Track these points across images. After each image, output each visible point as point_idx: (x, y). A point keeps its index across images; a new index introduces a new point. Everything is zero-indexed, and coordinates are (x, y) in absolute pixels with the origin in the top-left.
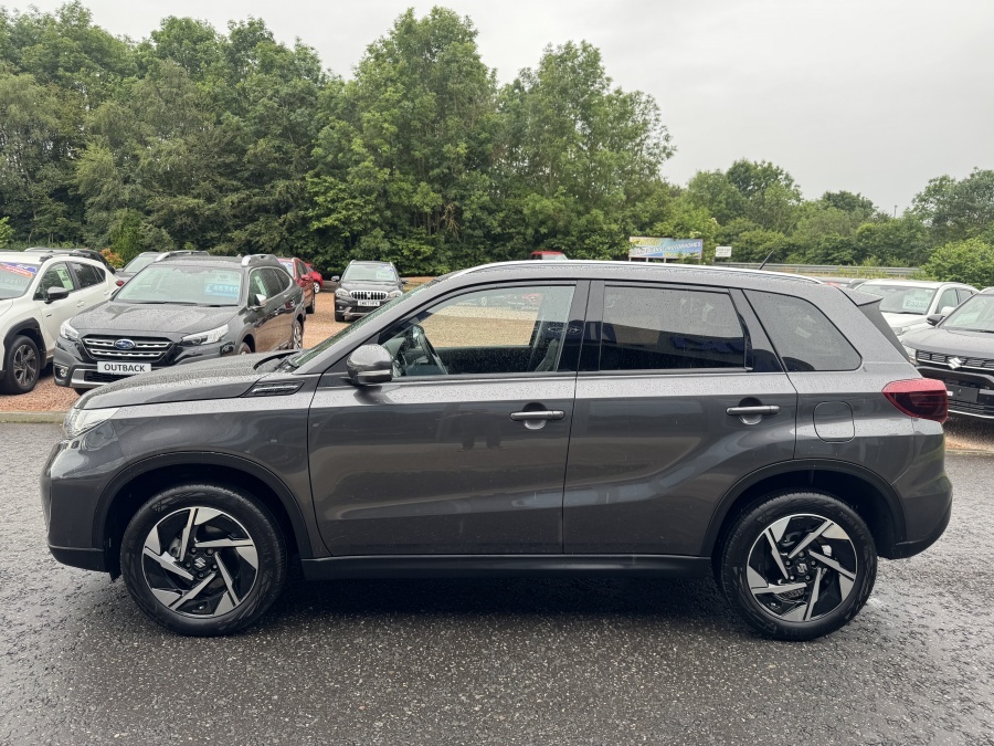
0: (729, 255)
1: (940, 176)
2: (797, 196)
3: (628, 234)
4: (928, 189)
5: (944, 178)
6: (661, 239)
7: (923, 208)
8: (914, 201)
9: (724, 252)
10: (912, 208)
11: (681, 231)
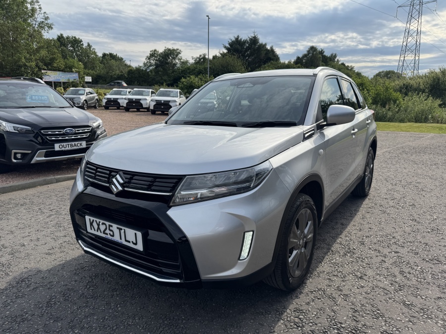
0: (91, 81)
1: (154, 49)
2: (95, 53)
3: (40, 69)
4: (150, 54)
5: (155, 50)
6: (58, 72)
7: (150, 62)
8: (146, 59)
9: (88, 79)
10: (146, 62)
11: (68, 69)
